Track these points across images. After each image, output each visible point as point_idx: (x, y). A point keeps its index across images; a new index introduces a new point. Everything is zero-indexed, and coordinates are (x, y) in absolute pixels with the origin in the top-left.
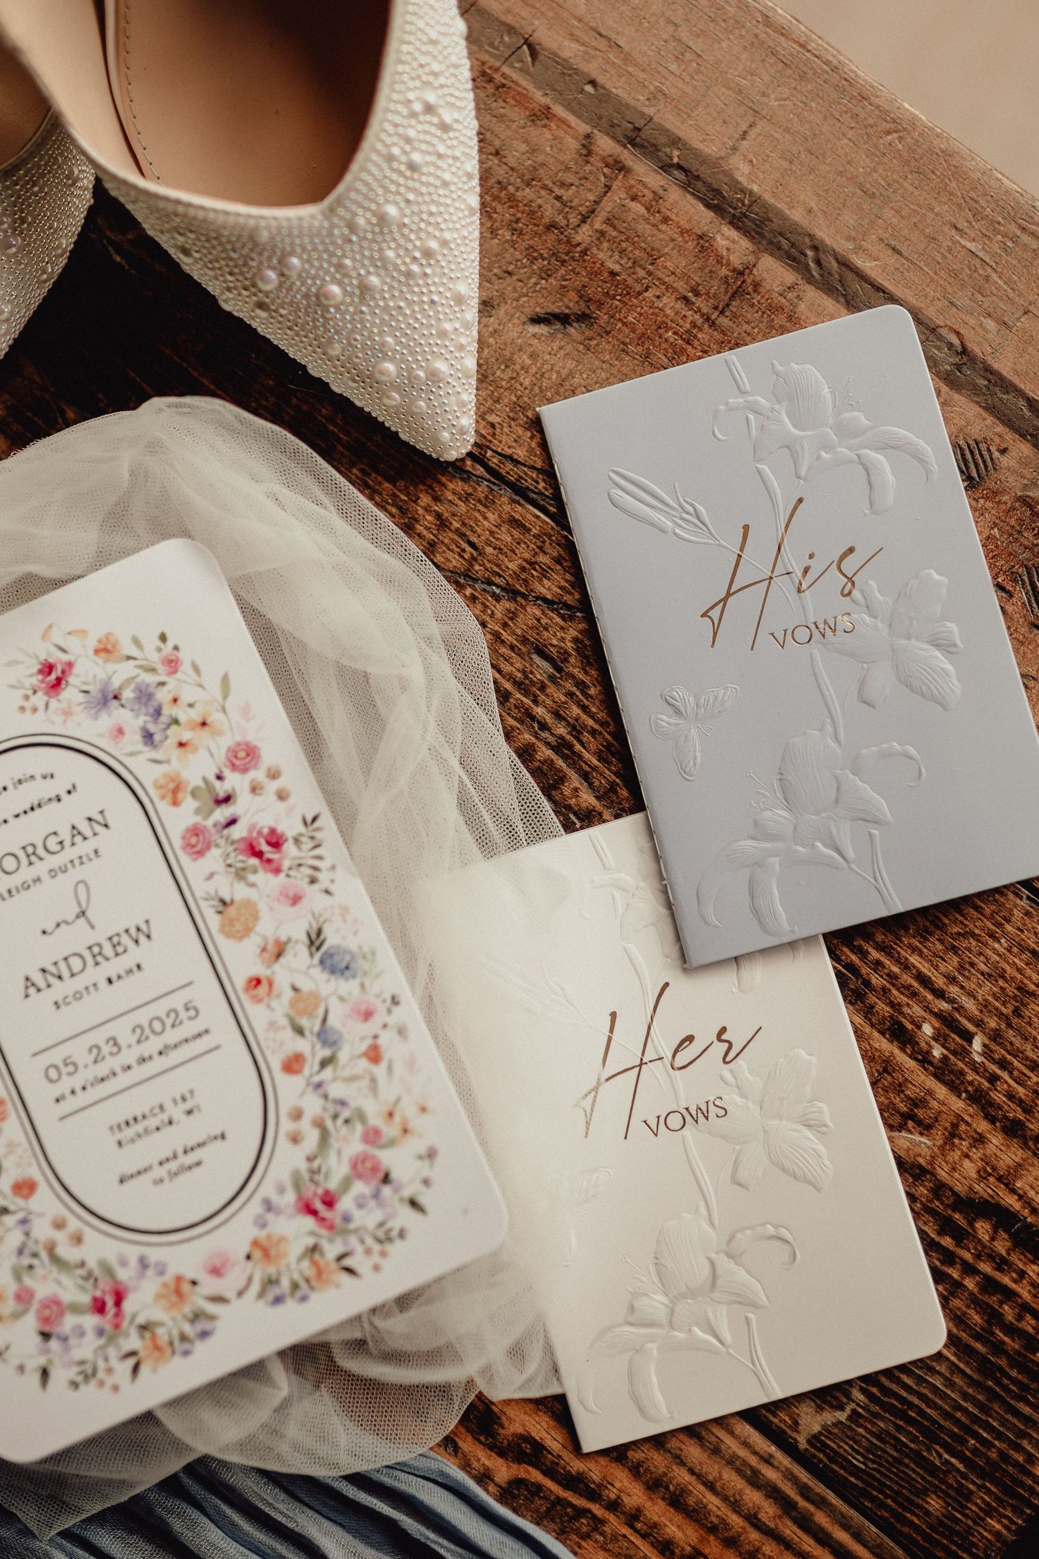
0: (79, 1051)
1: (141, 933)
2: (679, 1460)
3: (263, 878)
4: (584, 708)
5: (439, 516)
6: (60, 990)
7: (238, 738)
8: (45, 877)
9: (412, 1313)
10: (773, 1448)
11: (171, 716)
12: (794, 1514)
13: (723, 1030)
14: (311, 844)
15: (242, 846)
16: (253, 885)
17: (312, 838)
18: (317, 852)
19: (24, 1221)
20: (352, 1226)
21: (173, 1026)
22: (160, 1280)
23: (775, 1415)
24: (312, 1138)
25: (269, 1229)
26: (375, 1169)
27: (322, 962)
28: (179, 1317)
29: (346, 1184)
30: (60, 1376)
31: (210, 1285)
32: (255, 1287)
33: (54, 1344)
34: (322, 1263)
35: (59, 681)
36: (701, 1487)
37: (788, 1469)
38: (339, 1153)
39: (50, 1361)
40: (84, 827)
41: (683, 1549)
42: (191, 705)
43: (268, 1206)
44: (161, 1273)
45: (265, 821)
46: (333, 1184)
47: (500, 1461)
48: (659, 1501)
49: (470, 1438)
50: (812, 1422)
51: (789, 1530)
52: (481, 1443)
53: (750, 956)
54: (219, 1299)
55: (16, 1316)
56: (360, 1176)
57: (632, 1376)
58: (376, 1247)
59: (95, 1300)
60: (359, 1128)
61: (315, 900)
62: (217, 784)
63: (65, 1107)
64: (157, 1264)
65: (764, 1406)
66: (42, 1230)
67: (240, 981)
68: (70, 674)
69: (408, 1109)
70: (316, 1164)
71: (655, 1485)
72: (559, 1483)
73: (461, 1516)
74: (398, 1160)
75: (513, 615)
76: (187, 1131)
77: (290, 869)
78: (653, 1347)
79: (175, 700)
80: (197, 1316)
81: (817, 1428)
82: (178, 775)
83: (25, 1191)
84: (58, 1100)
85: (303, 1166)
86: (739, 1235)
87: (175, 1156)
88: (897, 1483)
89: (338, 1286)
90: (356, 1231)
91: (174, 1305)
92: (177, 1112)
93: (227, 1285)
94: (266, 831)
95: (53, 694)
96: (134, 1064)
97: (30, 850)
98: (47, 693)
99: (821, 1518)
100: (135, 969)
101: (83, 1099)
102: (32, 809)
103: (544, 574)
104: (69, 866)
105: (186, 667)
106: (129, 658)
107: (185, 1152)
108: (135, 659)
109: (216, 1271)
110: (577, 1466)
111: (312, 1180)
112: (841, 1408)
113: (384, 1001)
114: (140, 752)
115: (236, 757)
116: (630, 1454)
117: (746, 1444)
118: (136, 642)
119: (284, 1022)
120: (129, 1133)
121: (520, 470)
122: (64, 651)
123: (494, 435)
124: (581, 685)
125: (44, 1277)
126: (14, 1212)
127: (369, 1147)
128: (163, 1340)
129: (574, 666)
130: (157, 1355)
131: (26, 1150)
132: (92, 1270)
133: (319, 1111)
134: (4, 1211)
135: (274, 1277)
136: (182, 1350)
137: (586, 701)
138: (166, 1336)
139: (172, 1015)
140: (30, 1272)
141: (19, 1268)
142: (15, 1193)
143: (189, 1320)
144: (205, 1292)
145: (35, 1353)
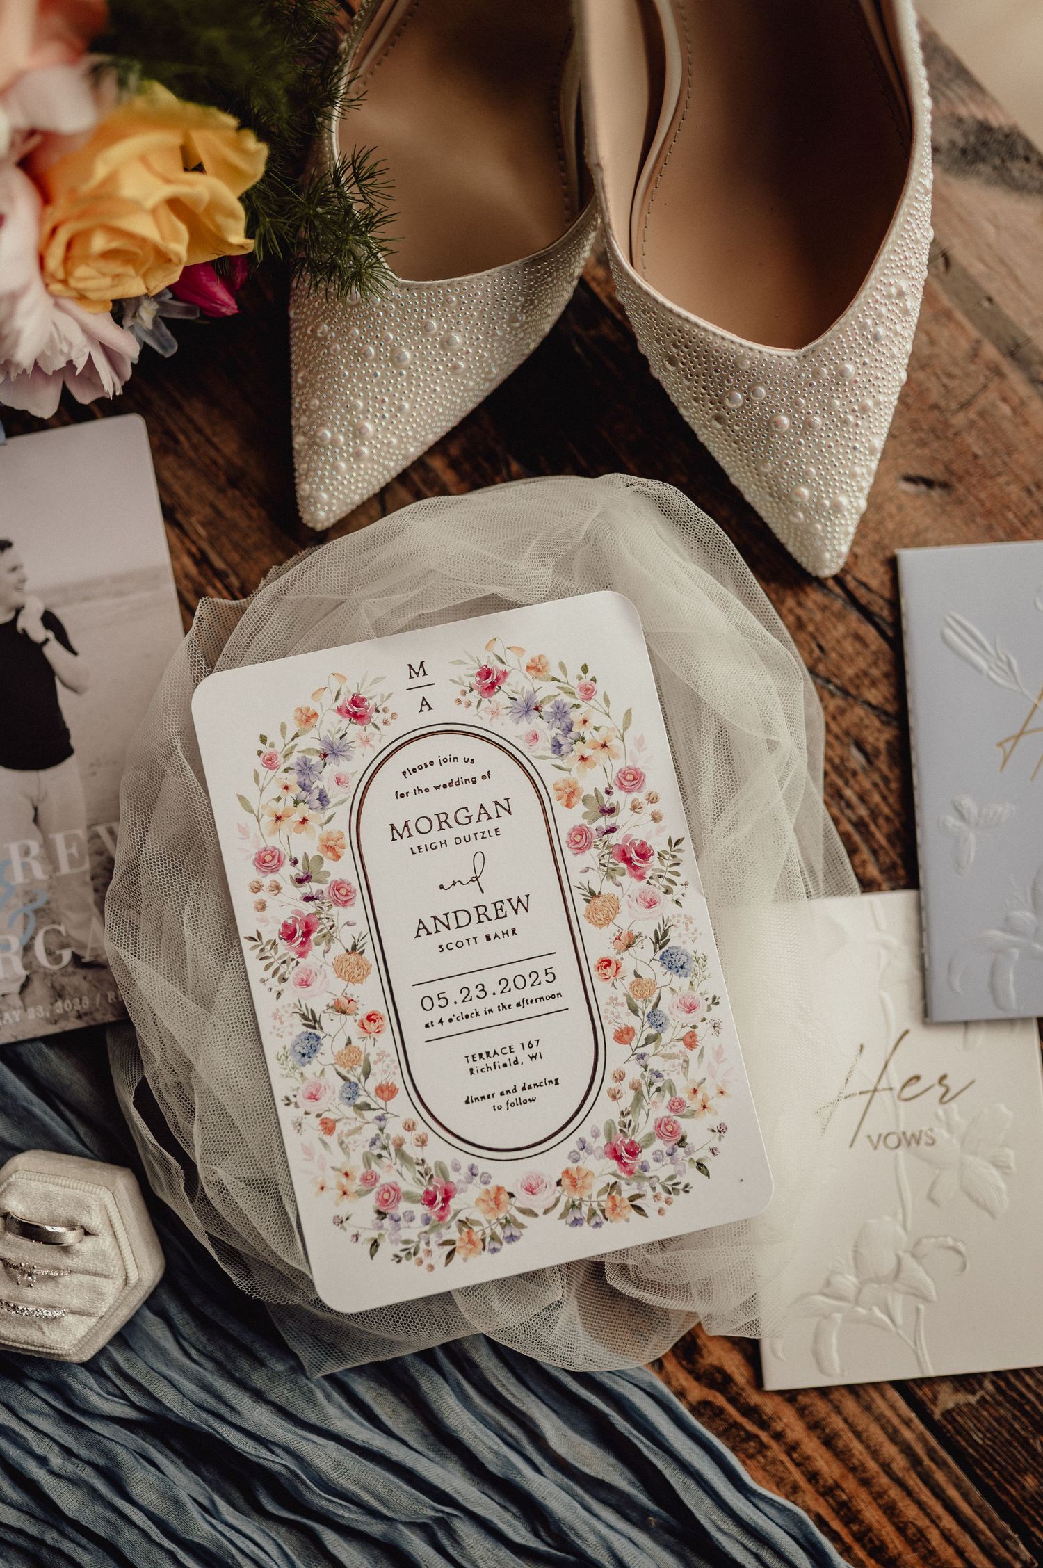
0: (452, 989)
1: (521, 905)
2: (838, 1409)
3: (628, 880)
4: (884, 798)
5: (799, 619)
6: (445, 936)
7: (630, 764)
8: (451, 842)
9: (668, 1254)
10: (913, 1415)
11: (579, 733)
12: (919, 1469)
13: (944, 1077)
14: (670, 864)
15: (616, 851)
16: (619, 885)
17: (674, 856)
18: (675, 869)
19: (380, 1119)
20: (647, 1174)
21: (532, 985)
22: (484, 1187)
23: (921, 1389)
24: (630, 1095)
25: (580, 1164)
26: (674, 1132)
27: (662, 958)
28: (493, 1221)
29: (649, 1139)
30: (388, 1249)
31: (523, 1200)
32: (561, 1208)
33: (387, 1222)
34: (618, 1198)
35: (493, 685)
36: (850, 1435)
37: (922, 1433)
38: (648, 1115)
39: (380, 1235)
40: (491, 809)
41: (826, 1481)
42: (596, 729)
43: (583, 1146)
44: (485, 1183)
45: (639, 835)
46: (638, 1138)
47: (695, 1384)
48: (815, 1439)
49: (674, 1361)
50: (948, 1399)
51: (913, 1481)
52: (682, 1366)
53: (977, 1023)
54: (529, 1213)
55: (360, 1194)
56: (660, 1137)
57: (817, 1337)
58: (664, 1195)
59: (427, 1192)
60: (668, 1097)
61: (666, 906)
62: (606, 797)
63: (432, 1032)
64: (483, 1174)
65: (914, 1381)
66: (394, 1129)
67: (593, 962)
68: (504, 681)
69: (709, 1090)
70: (627, 1119)
71: (815, 1426)
72: (738, 1410)
73: (662, 1422)
74: (696, 1130)
75: (842, 711)
76: (528, 1072)
77: (651, 878)
78: (838, 1316)
79: (585, 722)
80: (508, 1222)
81: (951, 1405)
82: (576, 783)
83: (386, 1093)
84: (427, 1026)
85: (617, 1118)
86: (925, 1241)
87: (515, 1090)
88: (1005, 1460)
89: (628, 1221)
90: (649, 1179)
91: (491, 1210)
92: (523, 1055)
93: (538, 1202)
94: (637, 843)
95: (486, 695)
96: (495, 1009)
97: (443, 817)
98: (481, 693)
99: (940, 1476)
100: (510, 933)
101: (448, 1029)
102: (451, 785)
103: (874, 683)
104: (473, 837)
105: (599, 697)
106: (554, 679)
107: (524, 1089)
108: (559, 681)
109: (531, 1190)
110: (755, 1399)
111: (621, 1130)
112: (973, 1393)
113: (707, 999)
114: (548, 758)
115: (625, 779)
116: (800, 1398)
117: (892, 1407)
118: (562, 667)
119: (624, 1000)
120: (481, 1064)
121: (871, 597)
122: (503, 662)
123: (855, 564)
124: (886, 780)
125: (389, 1166)
126: (374, 1110)
127: (672, 1114)
128: (477, 1236)
129: (882, 763)
130: (469, 1246)
131: (393, 1061)
132: (430, 1168)
133: (638, 1077)
134: (367, 1107)
135: (577, 1203)
136: (492, 1246)
137: (886, 792)
138: (480, 1234)
139: (534, 975)
140: (378, 1160)
141: (369, 1155)
142: (377, 1094)
143: (501, 1224)
144: (518, 1204)
145: (370, 1226)
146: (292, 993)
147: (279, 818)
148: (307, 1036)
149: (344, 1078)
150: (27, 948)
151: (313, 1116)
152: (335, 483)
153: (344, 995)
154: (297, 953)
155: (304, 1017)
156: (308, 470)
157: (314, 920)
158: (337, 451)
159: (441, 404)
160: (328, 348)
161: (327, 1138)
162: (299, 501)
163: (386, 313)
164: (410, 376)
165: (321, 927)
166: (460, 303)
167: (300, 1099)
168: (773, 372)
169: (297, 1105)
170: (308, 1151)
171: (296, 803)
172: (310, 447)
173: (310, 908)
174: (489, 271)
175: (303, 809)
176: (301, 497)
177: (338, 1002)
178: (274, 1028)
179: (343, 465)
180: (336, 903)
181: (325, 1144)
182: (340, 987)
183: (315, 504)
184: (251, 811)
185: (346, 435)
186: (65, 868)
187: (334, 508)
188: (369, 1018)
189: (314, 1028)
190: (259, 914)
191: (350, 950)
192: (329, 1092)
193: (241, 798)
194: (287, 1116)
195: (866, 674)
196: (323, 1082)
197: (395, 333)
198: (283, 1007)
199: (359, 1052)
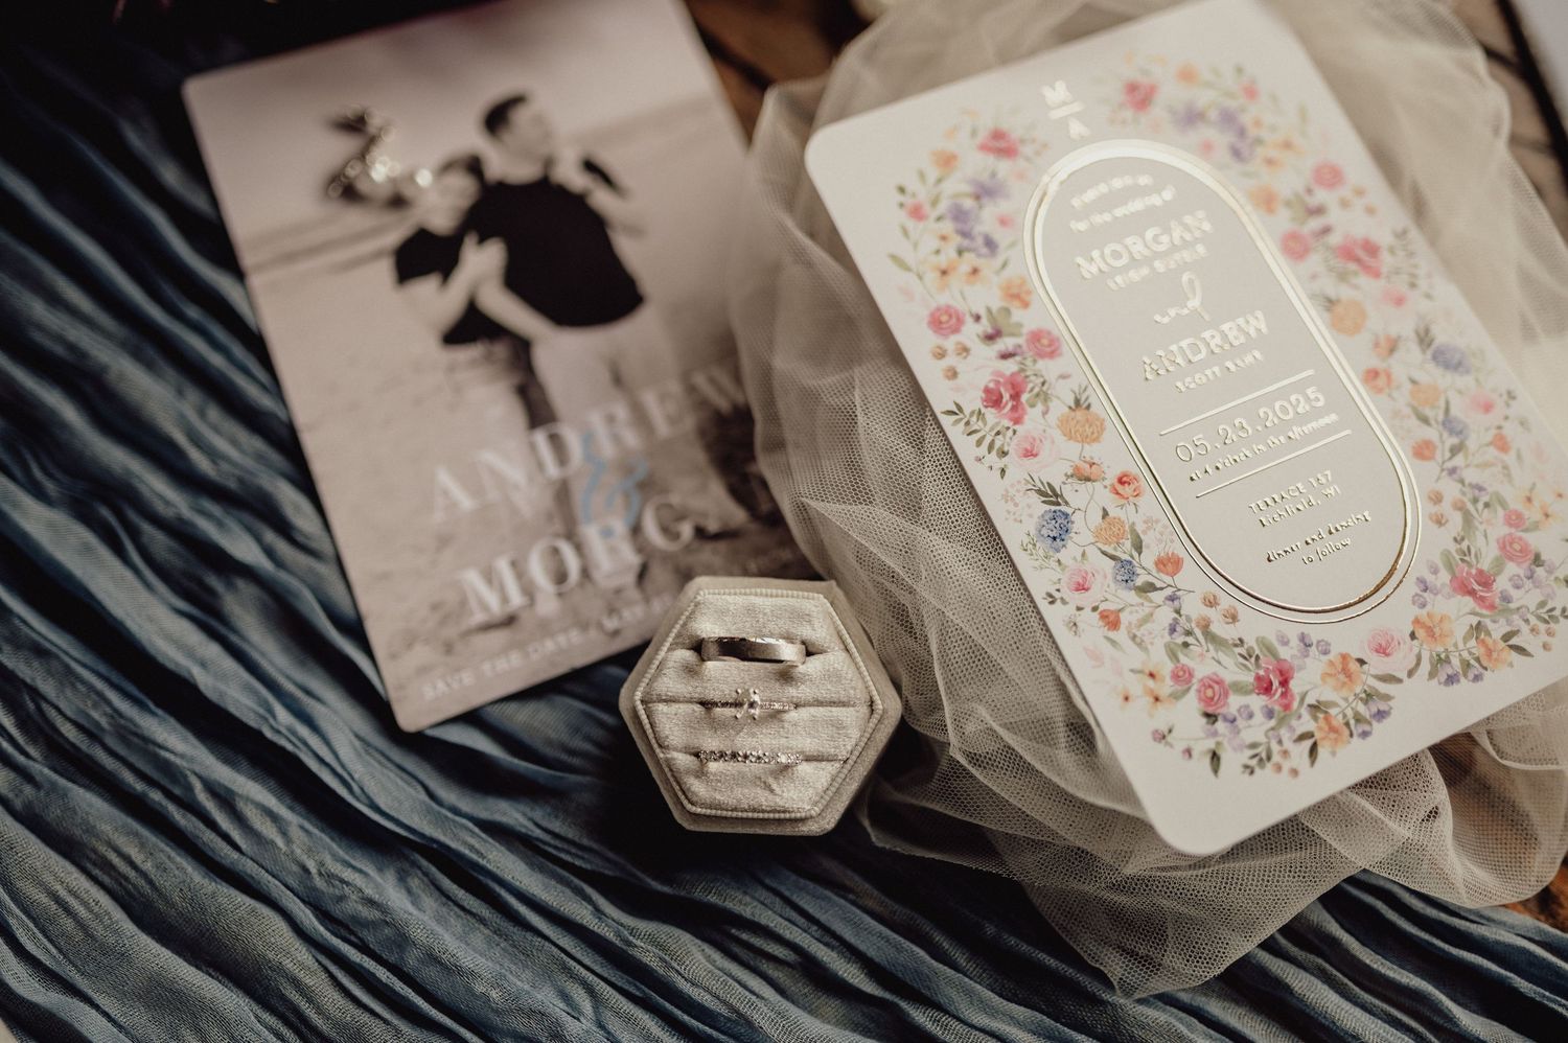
0: (1207, 433)
3: (1363, 280)
7: (1321, 159)
11: (1255, 136)
14: (1405, 254)
15: (1340, 252)
16: (1357, 287)
17: (1405, 249)
18: (1412, 261)
19: (1172, 598)
20: (1512, 606)
22: (1325, 658)
24: (1456, 521)
25: (1429, 607)
26: (1524, 550)
27: (1434, 358)
28: (1351, 698)
29: (1499, 566)
30: (1232, 760)
31: (1377, 664)
32: (1425, 667)
33: (1220, 725)
34: (1489, 641)
35: (1144, 100)
38: (1486, 536)
39: (1218, 744)
42: (1272, 128)
43: (1425, 586)
44: (1326, 652)
45: (1359, 232)
46: (1485, 566)
54: (1390, 679)
55: (1176, 696)
56: (1511, 559)
58: (1542, 627)
59: (1258, 678)
60: (1501, 512)
61: (1417, 302)
62: (1308, 196)
63: (1201, 487)
64: (1319, 642)
67: (1356, 376)
68: (1156, 94)
69: (1545, 495)
70: (1464, 545)
74: (1545, 542)
76: (1328, 513)
77: (1388, 274)
79: (1258, 123)
80: (1369, 696)
82: (1270, 187)
83: (1170, 568)
84: (1192, 479)
85: (1453, 547)
87: (1321, 537)
89: (1511, 665)
90: (1518, 609)
91: (1344, 684)
92: (1314, 496)
93: (1398, 663)
94: (1360, 239)
95: (1141, 111)
97: (1132, 246)
98: (1133, 110)
101: (1217, 479)
105: (1264, 97)
106: (1208, 84)
107: (1330, 533)
108: (1215, 85)
109: (1382, 650)
111: (1462, 560)
113: (1501, 395)
114: (1229, 167)
115: (1321, 175)
118: (1214, 70)
119: (1407, 411)
120: (1269, 514)
122: (1147, 74)
125: (1201, 655)
126: (1162, 589)
127: (1513, 530)
128: (1338, 721)
130: (1334, 736)
131: (1165, 527)
132: (1252, 648)
133: (1459, 496)
134: (1151, 587)
135: (1443, 656)
136: (1360, 731)
138: (1341, 716)
140: (1185, 651)
141: (1172, 646)
142: (1159, 570)
143: (1361, 699)
144: (1373, 672)
145: (1202, 735)
146: (1017, 468)
147: (944, 273)
148: (1051, 515)
149: (1113, 558)
150: (636, 530)
151: (1088, 610)
153: (1082, 458)
154: (1011, 420)
155: (1041, 493)
157: (1019, 379)
161: (1112, 634)
165: (1030, 386)
167: (1066, 593)
169: (1064, 602)
170: (1096, 657)
171: (960, 252)
173: (1010, 367)
175: (970, 260)
177: (1077, 468)
178: (1009, 512)
180: (1041, 355)
181: (1113, 642)
182: (1072, 451)
184: (908, 269)
186: (663, 429)
188: (1121, 481)
189: (1059, 504)
190: (951, 383)
191: (1073, 407)
192: (1099, 577)
193: (894, 258)
194: (1054, 616)
196: (1087, 567)
198: (1012, 486)
199: (1122, 523)
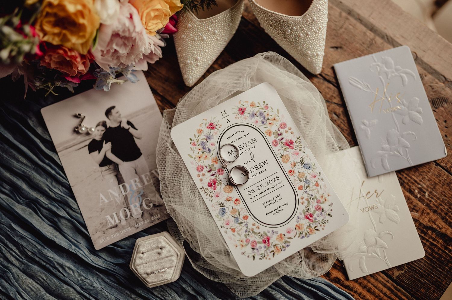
0: (254, 188)
1: (266, 163)
3: (290, 150)
4: (344, 125)
7: (282, 122)
8: (244, 152)
11: (267, 118)
13: (376, 191)
14: (299, 143)
15: (285, 144)
16: (288, 152)
17: (299, 141)
18: (301, 144)
19: (246, 225)
20: (317, 221)
21: (274, 181)
24: (306, 203)
25: (299, 223)
26: (320, 208)
27: (304, 167)
28: (282, 243)
29: (315, 212)
30: (257, 257)
31: (288, 235)
32: (298, 235)
33: (255, 250)
34: (311, 229)
35: (243, 112)
38: (312, 206)
39: (255, 254)
40: (251, 142)
42: (271, 116)
43: (299, 218)
44: (277, 234)
45: (289, 138)
46: (312, 212)
53: (381, 175)
54: (290, 238)
55: (246, 245)
56: (317, 210)
58: (322, 225)
59: (263, 240)
60: (316, 200)
61: (301, 154)
62: (278, 131)
63: (253, 200)
64: (276, 231)
66: (250, 226)
67: (287, 172)
68: (245, 110)
69: (326, 196)
70: (308, 208)
74: (325, 206)
76: (279, 203)
77: (295, 148)
79: (268, 115)
80: (286, 242)
82: (270, 130)
83: (246, 218)
84: (251, 199)
85: (305, 209)
89: (315, 233)
91: (281, 240)
92: (277, 199)
93: (292, 235)
94: (289, 140)
95: (242, 114)
96: (267, 190)
97: (240, 147)
100: (265, 170)
101: (256, 198)
102: (240, 138)
103: (335, 98)
104: (249, 149)
105: (270, 108)
107: (280, 208)
108: (259, 107)
109: (289, 232)
111: (307, 211)
113: (318, 174)
114: (261, 126)
115: (282, 126)
118: (259, 103)
119: (298, 179)
120: (267, 204)
122: (244, 106)
124: (343, 120)
125: (252, 236)
126: (244, 223)
127: (318, 204)
129: (342, 116)
130: (278, 251)
131: (245, 209)
132: (262, 234)
133: (307, 197)
134: (242, 223)
135: (301, 233)
136: (283, 249)
137: (345, 124)
138: (280, 247)
139: (274, 179)
140: (248, 235)
141: (246, 235)
142: (243, 219)
143: (284, 243)
144: (287, 237)
145: (251, 253)
146: (215, 199)
147: (200, 157)
148: (222, 209)
149: (234, 217)
150: (141, 206)
151: (229, 229)
152: (193, 73)
153: (228, 196)
154: (213, 189)
155: (219, 204)
156: (185, 72)
157: (215, 180)
158: (192, 65)
159: (215, 49)
160: (185, 40)
161: (234, 233)
162: (184, 80)
163: (198, 28)
164: (207, 43)
165: (218, 181)
166: (216, 22)
167: (225, 225)
168: (297, 22)
169: (224, 227)
170: (230, 238)
171: (203, 153)
172: (185, 66)
173: (213, 177)
174: (222, 13)
175: (205, 154)
176: (185, 79)
177: (227, 199)
178: (213, 209)
179: (194, 69)
180: (220, 174)
181: (234, 235)
182: (226, 195)
183: (188, 80)
184: (192, 157)
185: (194, 61)
186: (146, 183)
187: (194, 80)
188: (236, 201)
189: (223, 207)
190: (201, 182)
191: (226, 185)
192: (231, 222)
193: (189, 155)
194: (222, 230)
195: (332, 96)
196: (229, 219)
197: (201, 33)
198: (214, 203)
199: (236, 209)
